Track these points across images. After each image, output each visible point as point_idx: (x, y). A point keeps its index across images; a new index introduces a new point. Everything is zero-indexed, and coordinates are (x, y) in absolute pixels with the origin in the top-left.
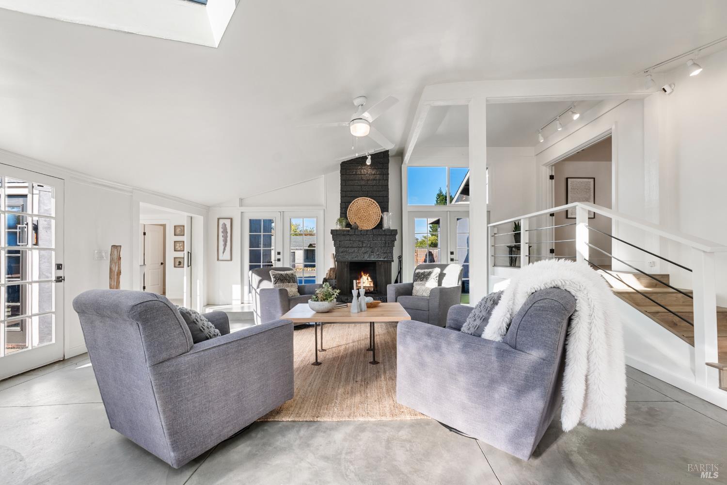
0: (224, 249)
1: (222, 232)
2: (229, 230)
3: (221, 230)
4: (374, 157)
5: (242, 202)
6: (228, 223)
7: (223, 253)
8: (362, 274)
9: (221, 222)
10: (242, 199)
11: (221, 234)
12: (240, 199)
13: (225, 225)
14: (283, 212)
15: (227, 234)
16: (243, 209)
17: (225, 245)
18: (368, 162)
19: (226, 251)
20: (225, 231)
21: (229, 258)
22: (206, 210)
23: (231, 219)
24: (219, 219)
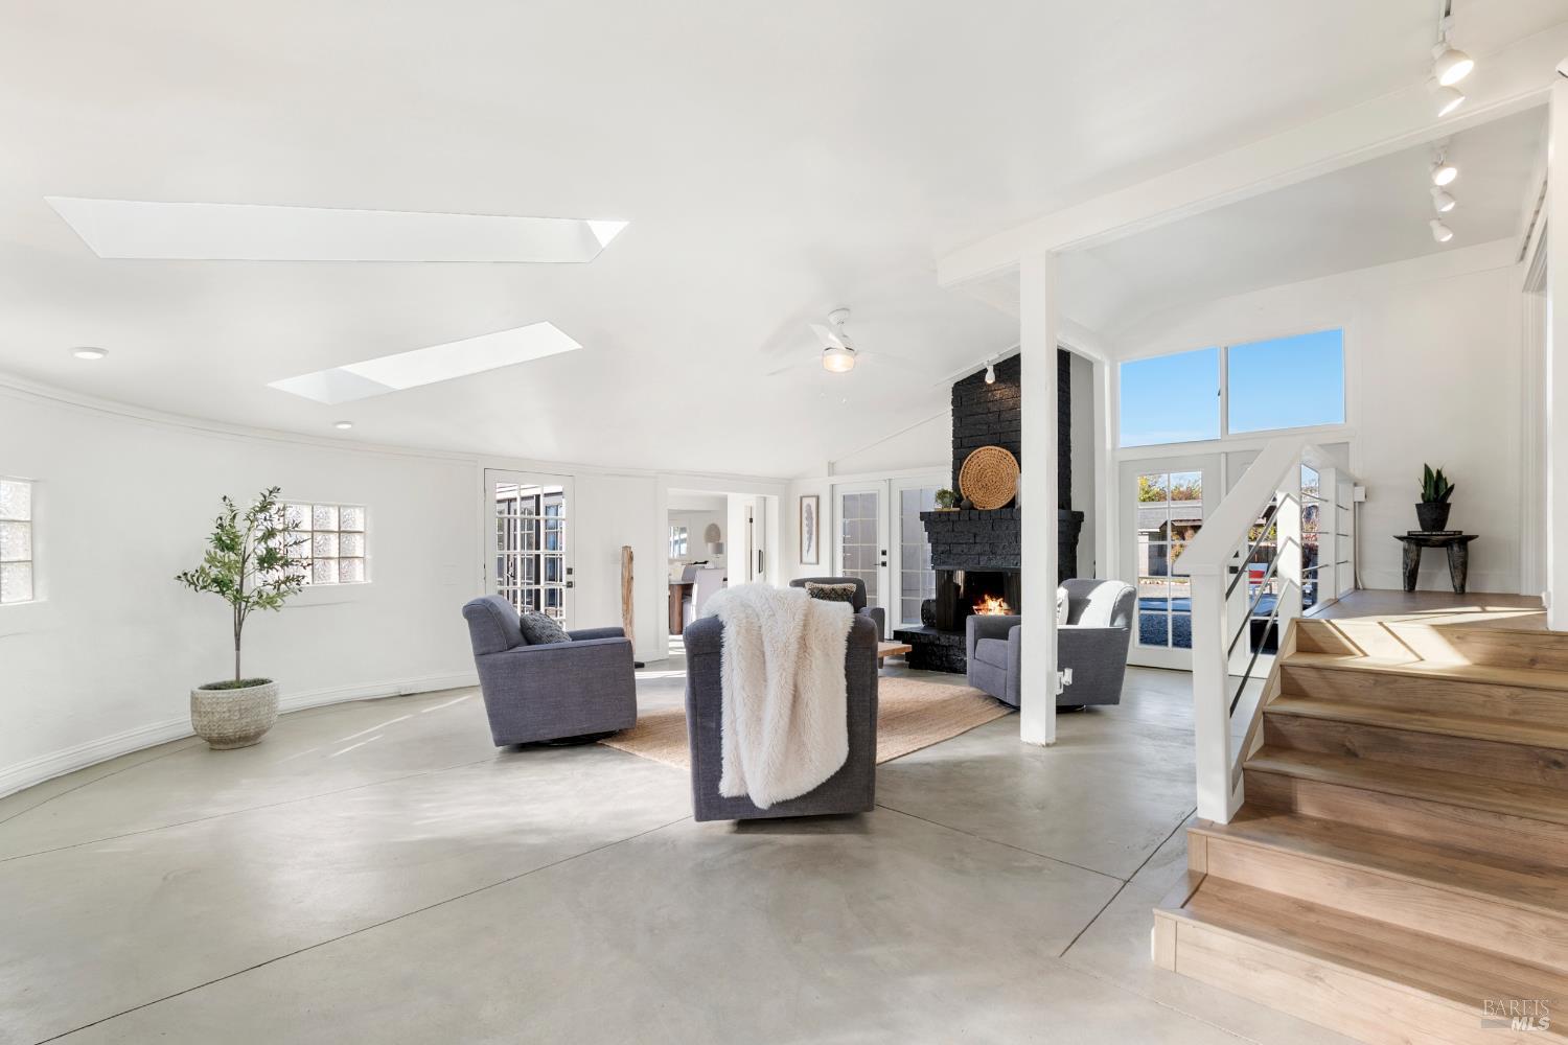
0: (809, 546)
1: (807, 519)
2: (815, 515)
3: (805, 515)
4: (998, 368)
5: (832, 469)
6: (813, 502)
7: (808, 551)
8: (986, 597)
9: (806, 501)
10: (833, 464)
11: (805, 522)
12: (829, 463)
13: (809, 506)
14: (891, 479)
15: (812, 523)
16: (834, 480)
17: (810, 539)
18: (990, 378)
19: (811, 549)
20: (810, 518)
21: (814, 560)
22: (785, 484)
23: (818, 498)
24: (802, 498)
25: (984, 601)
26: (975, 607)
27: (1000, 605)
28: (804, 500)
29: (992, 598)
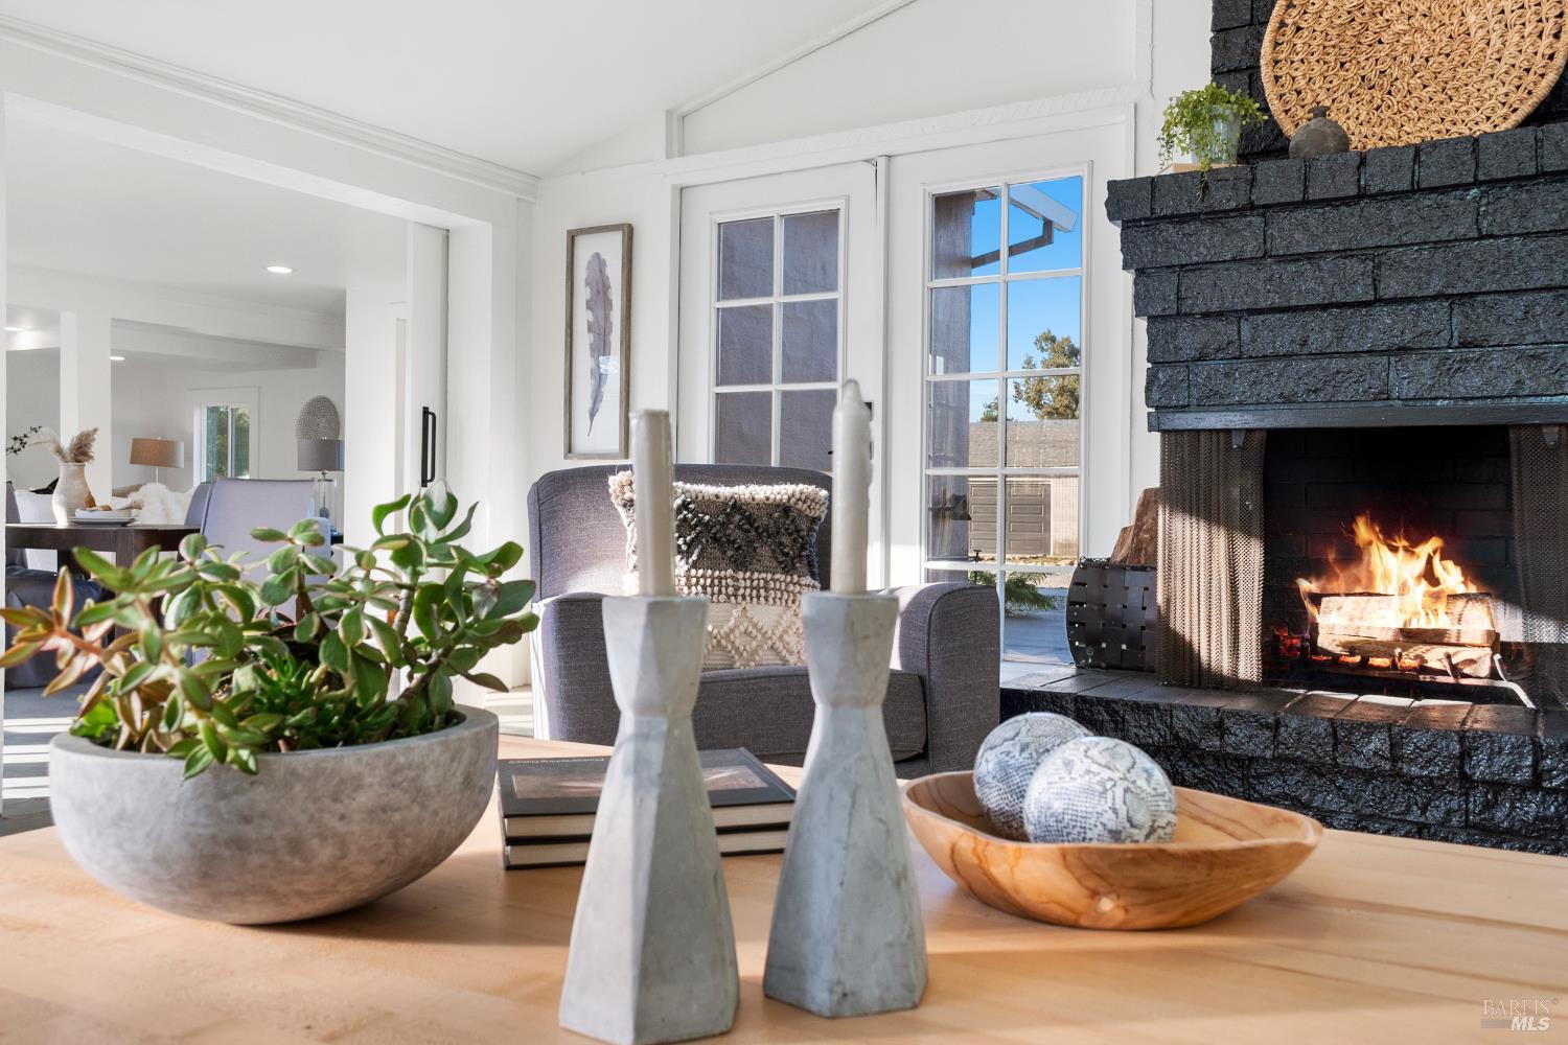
0: (597, 398)
1: (589, 306)
2: (616, 295)
3: (583, 294)
5: (680, 129)
6: (610, 248)
7: (592, 415)
8: (1363, 531)
9: (586, 248)
10: (684, 117)
11: (583, 317)
12: (669, 113)
13: (598, 262)
14: (889, 157)
15: (607, 318)
16: (688, 170)
19: (603, 407)
20: (600, 299)
23: (629, 232)
24: (572, 237)
25: (1353, 554)
26: (1306, 586)
27: (1429, 576)
28: (581, 241)
29: (1388, 535)
